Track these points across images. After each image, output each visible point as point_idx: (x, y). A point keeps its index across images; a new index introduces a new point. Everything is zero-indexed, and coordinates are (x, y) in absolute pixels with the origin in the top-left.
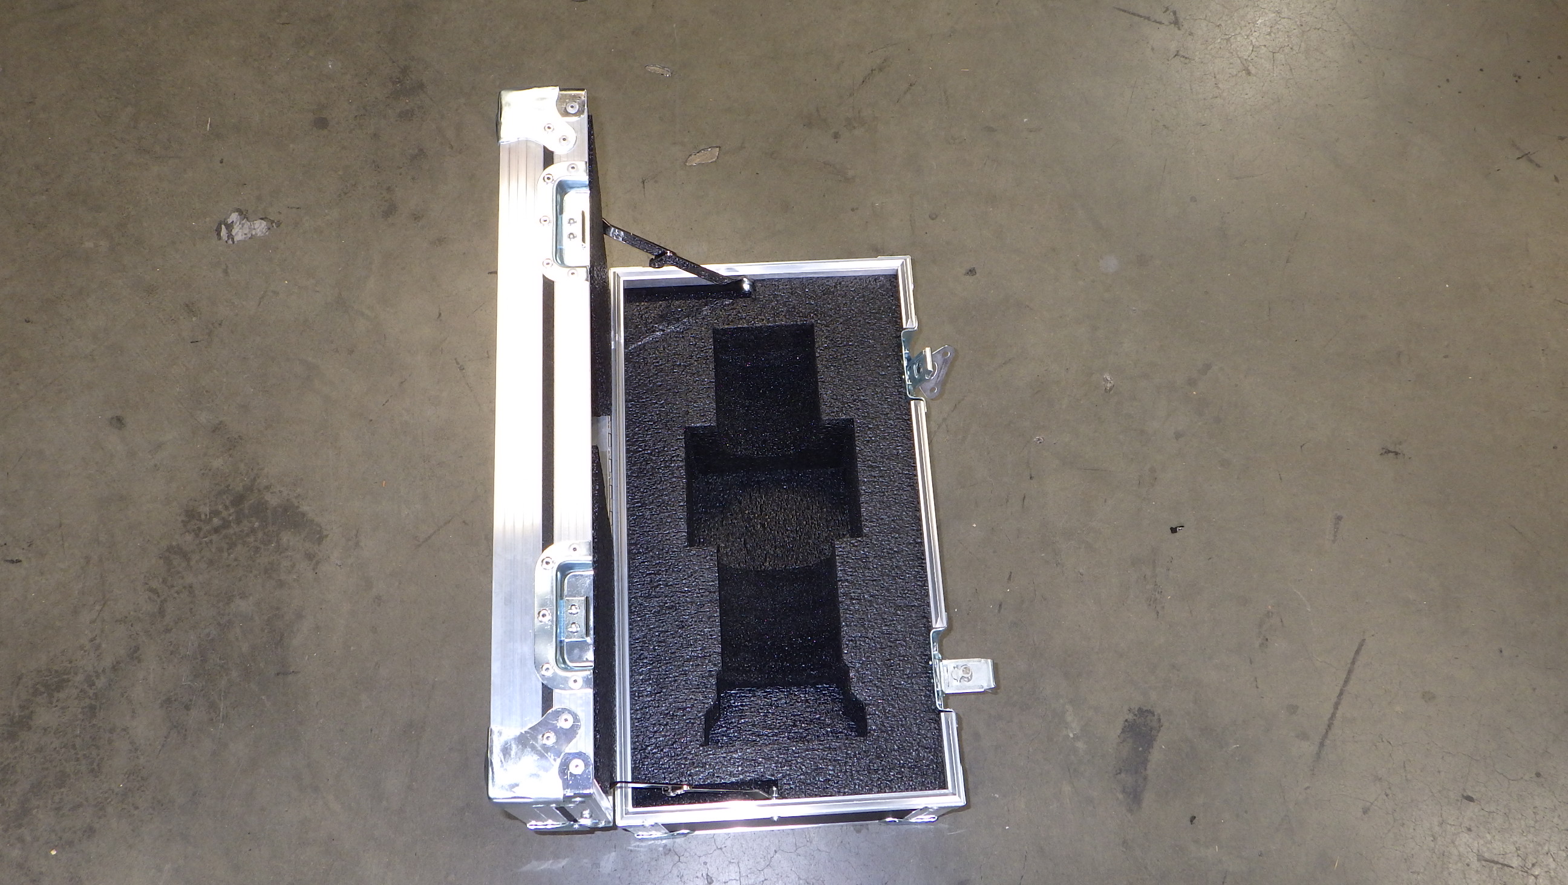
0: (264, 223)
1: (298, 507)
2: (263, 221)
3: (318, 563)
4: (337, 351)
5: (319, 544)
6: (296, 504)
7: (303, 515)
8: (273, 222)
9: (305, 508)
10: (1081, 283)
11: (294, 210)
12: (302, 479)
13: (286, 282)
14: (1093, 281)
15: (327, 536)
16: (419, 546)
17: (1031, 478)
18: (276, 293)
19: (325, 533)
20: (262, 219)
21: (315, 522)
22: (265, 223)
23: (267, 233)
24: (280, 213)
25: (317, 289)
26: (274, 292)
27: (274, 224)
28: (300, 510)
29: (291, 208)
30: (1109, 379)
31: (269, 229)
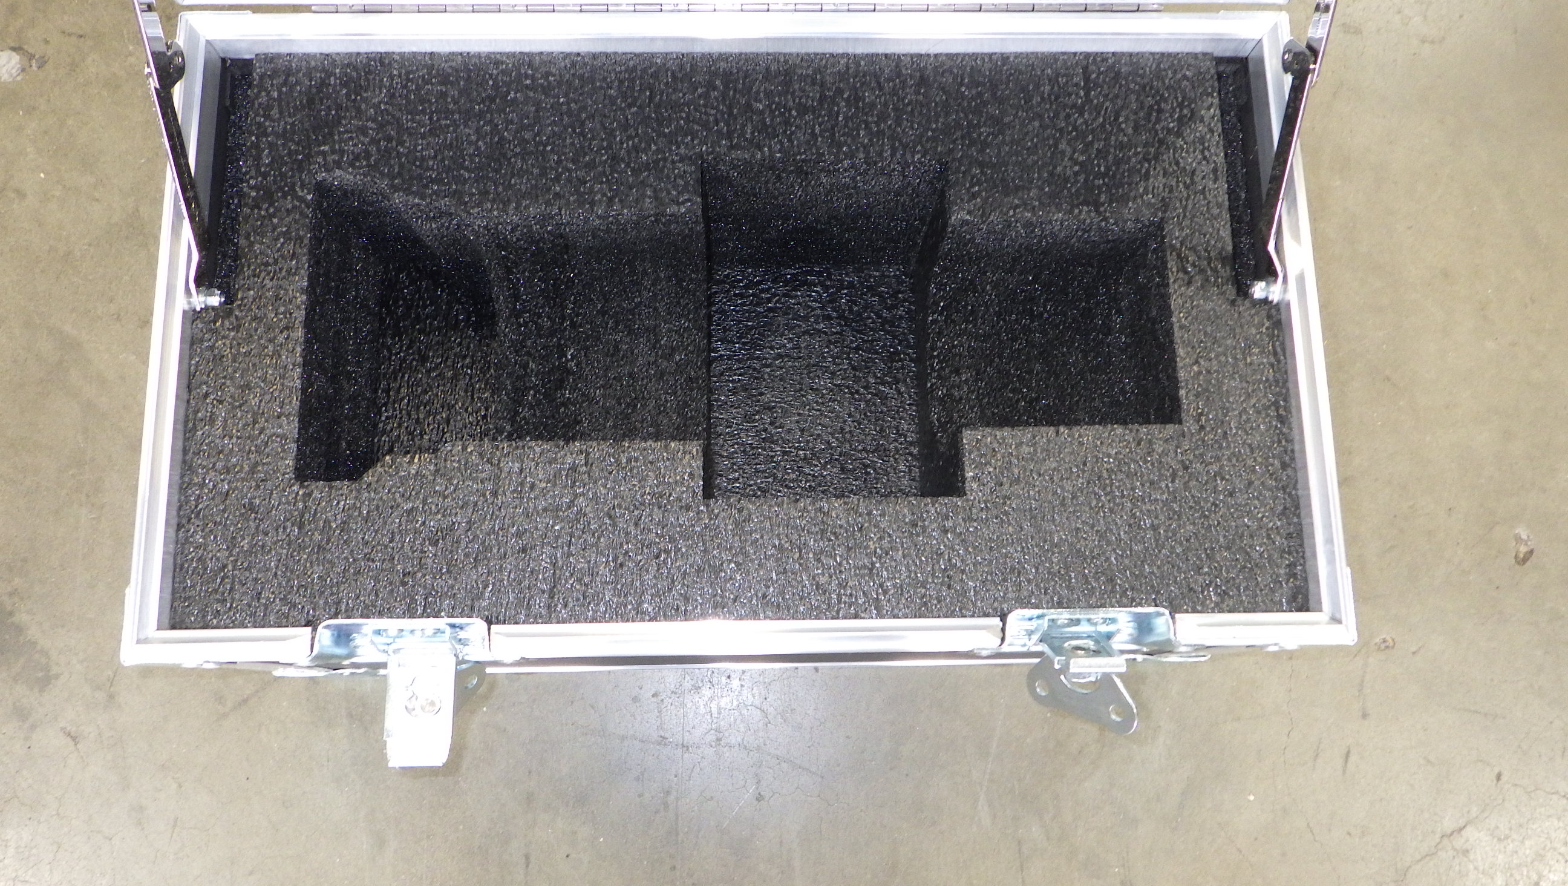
0: (16, 58)
1: (11, 614)
2: (14, 54)
3: (33, 728)
4: (118, 319)
5: (41, 691)
6: (9, 608)
7: (19, 629)
8: (31, 57)
9: (22, 617)
10: (1490, 345)
11: (74, 39)
12: (25, 561)
13: (42, 175)
14: (1514, 344)
15: (57, 677)
16: (225, 715)
17: (1365, 716)
18: (21, 194)
19: (55, 670)
20: (14, 49)
21: (39, 648)
22: (18, 57)
23: (19, 78)
24: (47, 42)
25: (97, 195)
26: (17, 191)
27: (34, 62)
28: (14, 619)
29: (70, 35)
30: (1524, 537)
31: (23, 70)
